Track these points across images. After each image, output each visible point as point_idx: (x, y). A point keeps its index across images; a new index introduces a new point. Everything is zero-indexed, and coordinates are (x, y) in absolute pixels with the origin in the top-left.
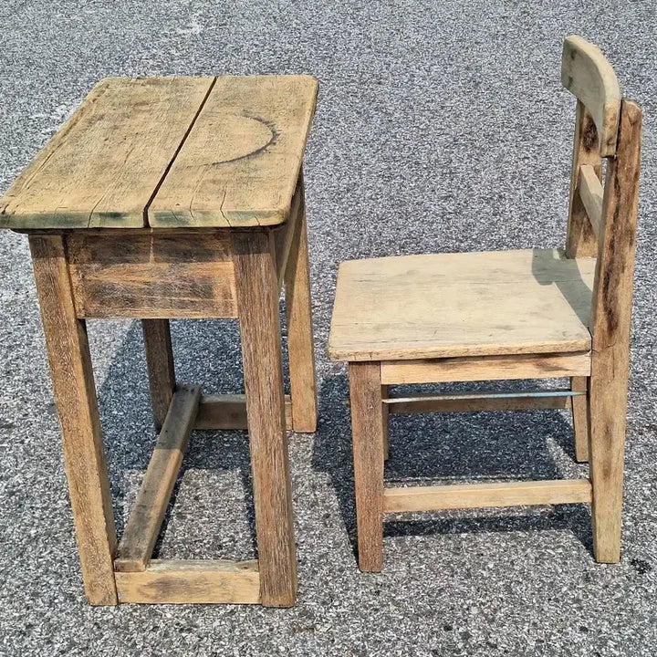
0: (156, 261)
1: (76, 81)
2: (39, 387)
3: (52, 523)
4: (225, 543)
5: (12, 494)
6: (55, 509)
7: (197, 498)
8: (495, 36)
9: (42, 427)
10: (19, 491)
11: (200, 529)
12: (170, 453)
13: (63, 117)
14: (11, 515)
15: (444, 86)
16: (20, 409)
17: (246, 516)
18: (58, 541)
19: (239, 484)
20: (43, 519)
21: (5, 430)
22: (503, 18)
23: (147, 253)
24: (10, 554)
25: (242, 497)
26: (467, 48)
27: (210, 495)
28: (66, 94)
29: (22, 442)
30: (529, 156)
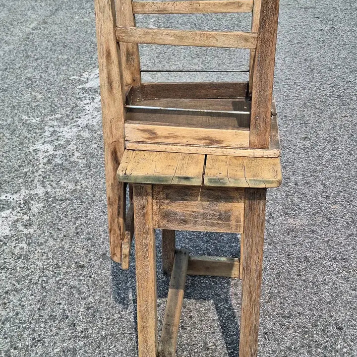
0: (201, 200)
1: (92, 58)
2: (95, 243)
3: (113, 328)
4: (211, 346)
5: (89, 308)
6: (114, 320)
7: (191, 317)
8: (318, 41)
9: (100, 268)
10: (93, 307)
11: (195, 337)
12: (178, 292)
13: (87, 79)
14: (90, 322)
15: (294, 70)
16: (87, 256)
17: (220, 330)
18: (118, 340)
19: (213, 310)
20: (108, 325)
21: (80, 269)
22: (321, 30)
23: (197, 196)
24: (92, 346)
25: (216, 318)
26: (304, 48)
27: (198, 316)
28: (88, 65)
29: (90, 277)
30: (348, 115)
